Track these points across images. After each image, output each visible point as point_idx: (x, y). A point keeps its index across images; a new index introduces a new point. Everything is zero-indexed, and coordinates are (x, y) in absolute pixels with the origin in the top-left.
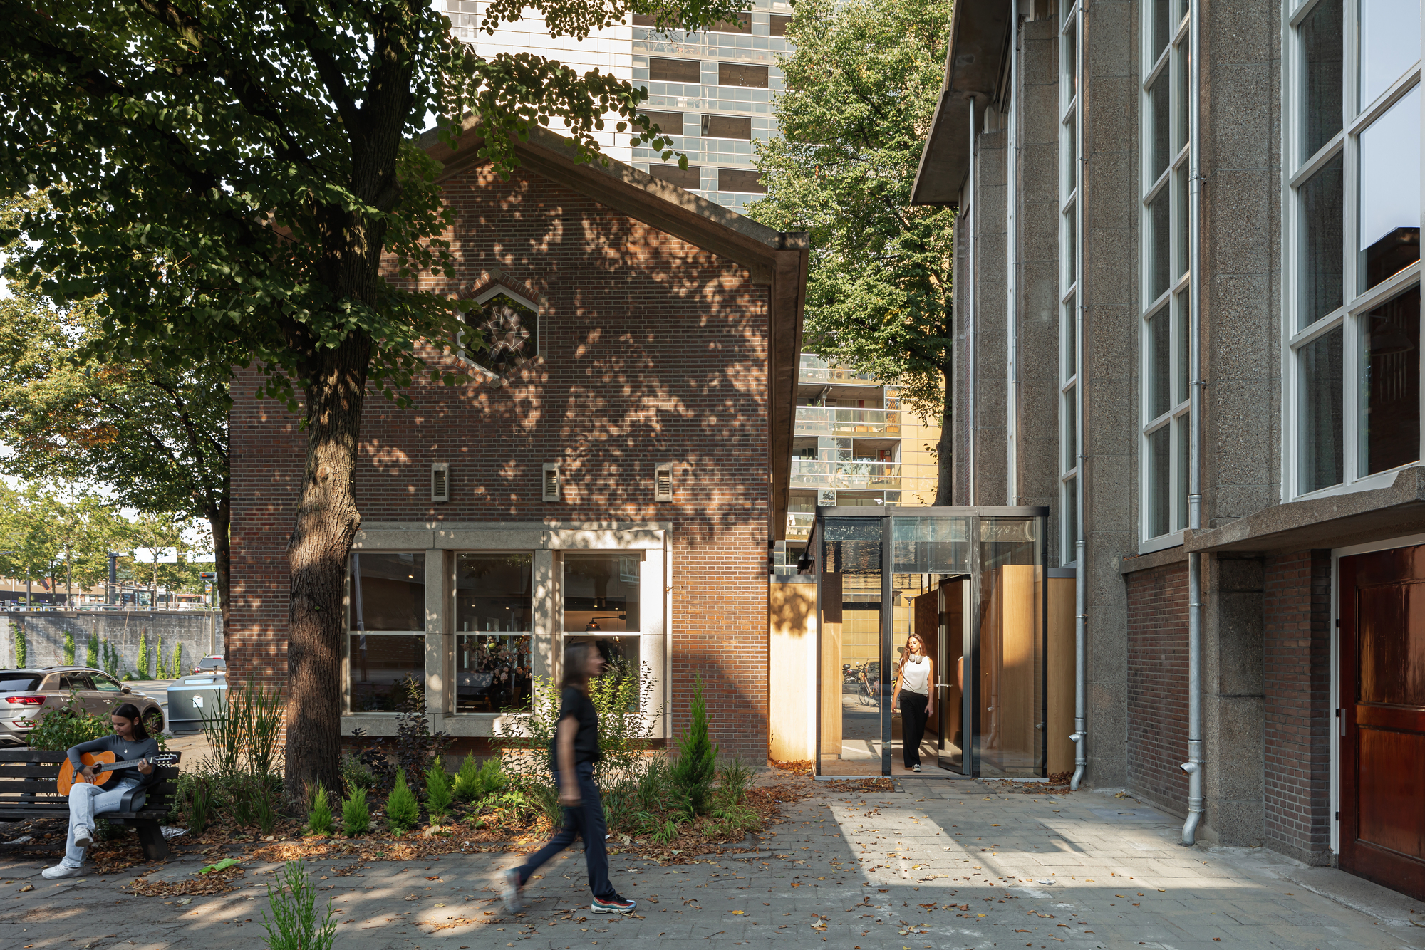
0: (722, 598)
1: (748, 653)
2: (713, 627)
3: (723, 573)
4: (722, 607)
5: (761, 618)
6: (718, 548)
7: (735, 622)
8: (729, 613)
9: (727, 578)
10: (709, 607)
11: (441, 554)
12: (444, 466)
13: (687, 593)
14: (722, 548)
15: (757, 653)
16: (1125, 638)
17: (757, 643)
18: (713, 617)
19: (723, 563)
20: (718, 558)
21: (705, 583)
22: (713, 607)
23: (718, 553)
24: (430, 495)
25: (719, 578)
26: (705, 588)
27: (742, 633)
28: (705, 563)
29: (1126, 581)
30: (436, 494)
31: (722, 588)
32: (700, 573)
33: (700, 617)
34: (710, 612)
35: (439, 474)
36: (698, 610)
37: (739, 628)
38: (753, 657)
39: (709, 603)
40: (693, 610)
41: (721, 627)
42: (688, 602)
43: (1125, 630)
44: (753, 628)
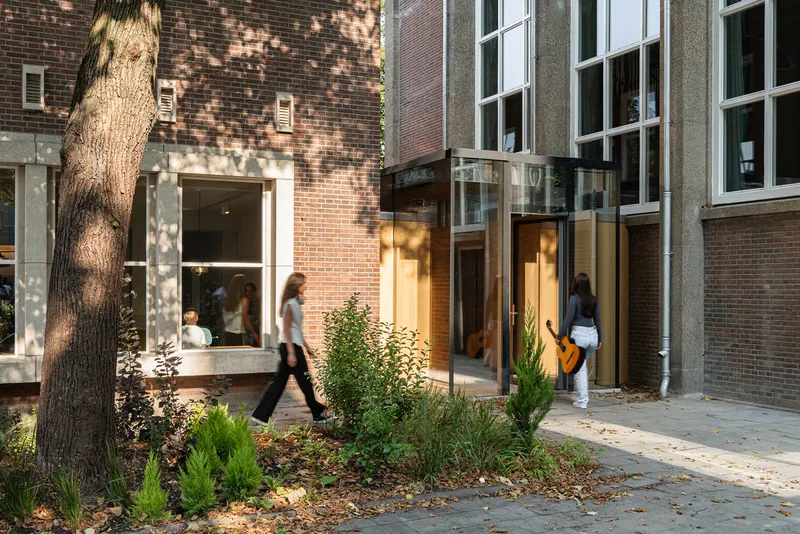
0: (339, 231)
1: (363, 285)
2: (331, 260)
3: (340, 207)
4: (339, 240)
5: (375, 251)
6: (336, 182)
7: (351, 255)
8: (345, 245)
9: (345, 212)
10: (328, 240)
11: (45, 170)
12: (40, 70)
13: (307, 225)
14: (339, 183)
15: (371, 285)
16: (702, 272)
17: (371, 275)
18: (331, 250)
19: (340, 197)
20: (336, 192)
21: (324, 216)
22: (331, 240)
23: (335, 187)
24: (21, 101)
25: (337, 212)
26: (323, 221)
27: (357, 265)
28: (323, 196)
29: (704, 226)
30: (28, 101)
31: (339, 221)
32: (319, 206)
33: (319, 250)
34: (328, 245)
35: (33, 79)
36: (317, 242)
37: (354, 260)
38: (367, 289)
39: (327, 235)
40: (312, 242)
41: (338, 260)
42: (307, 235)
43: (702, 265)
44: (368, 260)
